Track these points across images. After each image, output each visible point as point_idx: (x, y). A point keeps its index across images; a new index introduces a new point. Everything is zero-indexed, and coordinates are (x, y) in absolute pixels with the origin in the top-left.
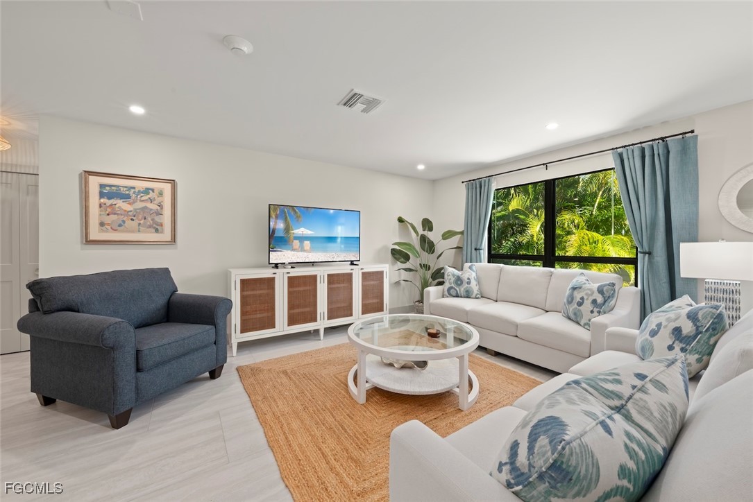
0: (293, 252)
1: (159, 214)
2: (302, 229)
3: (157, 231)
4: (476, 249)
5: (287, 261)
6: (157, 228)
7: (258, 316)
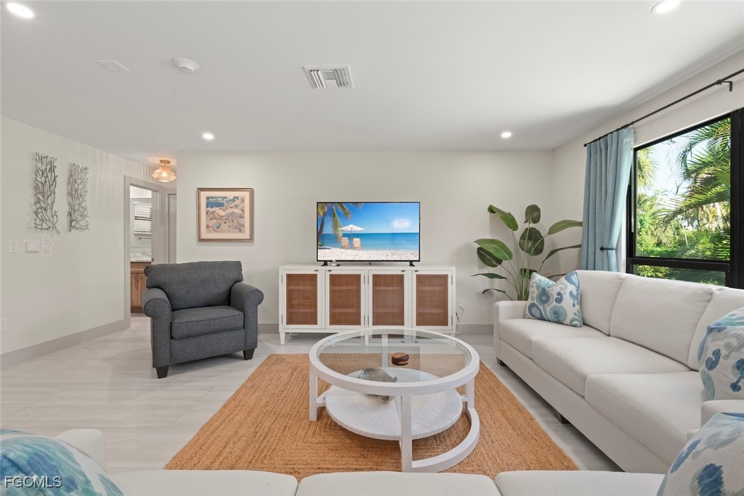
0: (342, 250)
1: (242, 217)
2: (351, 226)
3: (240, 231)
4: (602, 249)
5: (334, 259)
6: (240, 228)
7: (302, 310)
